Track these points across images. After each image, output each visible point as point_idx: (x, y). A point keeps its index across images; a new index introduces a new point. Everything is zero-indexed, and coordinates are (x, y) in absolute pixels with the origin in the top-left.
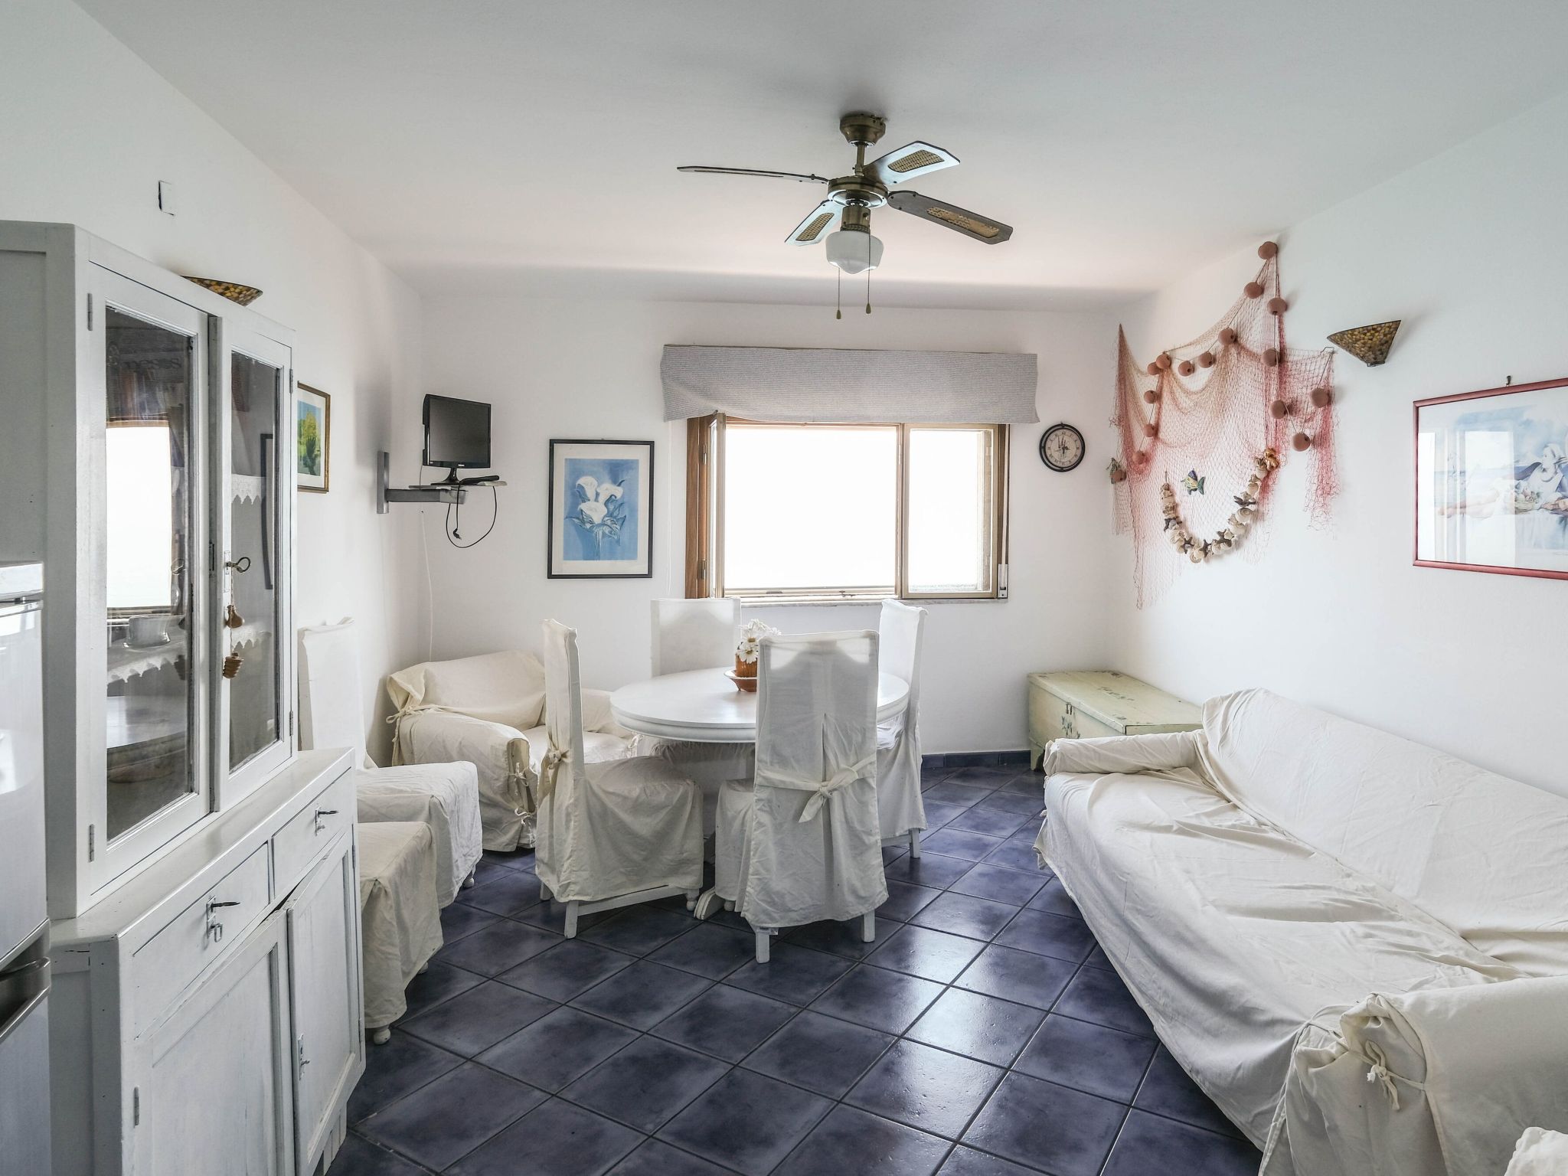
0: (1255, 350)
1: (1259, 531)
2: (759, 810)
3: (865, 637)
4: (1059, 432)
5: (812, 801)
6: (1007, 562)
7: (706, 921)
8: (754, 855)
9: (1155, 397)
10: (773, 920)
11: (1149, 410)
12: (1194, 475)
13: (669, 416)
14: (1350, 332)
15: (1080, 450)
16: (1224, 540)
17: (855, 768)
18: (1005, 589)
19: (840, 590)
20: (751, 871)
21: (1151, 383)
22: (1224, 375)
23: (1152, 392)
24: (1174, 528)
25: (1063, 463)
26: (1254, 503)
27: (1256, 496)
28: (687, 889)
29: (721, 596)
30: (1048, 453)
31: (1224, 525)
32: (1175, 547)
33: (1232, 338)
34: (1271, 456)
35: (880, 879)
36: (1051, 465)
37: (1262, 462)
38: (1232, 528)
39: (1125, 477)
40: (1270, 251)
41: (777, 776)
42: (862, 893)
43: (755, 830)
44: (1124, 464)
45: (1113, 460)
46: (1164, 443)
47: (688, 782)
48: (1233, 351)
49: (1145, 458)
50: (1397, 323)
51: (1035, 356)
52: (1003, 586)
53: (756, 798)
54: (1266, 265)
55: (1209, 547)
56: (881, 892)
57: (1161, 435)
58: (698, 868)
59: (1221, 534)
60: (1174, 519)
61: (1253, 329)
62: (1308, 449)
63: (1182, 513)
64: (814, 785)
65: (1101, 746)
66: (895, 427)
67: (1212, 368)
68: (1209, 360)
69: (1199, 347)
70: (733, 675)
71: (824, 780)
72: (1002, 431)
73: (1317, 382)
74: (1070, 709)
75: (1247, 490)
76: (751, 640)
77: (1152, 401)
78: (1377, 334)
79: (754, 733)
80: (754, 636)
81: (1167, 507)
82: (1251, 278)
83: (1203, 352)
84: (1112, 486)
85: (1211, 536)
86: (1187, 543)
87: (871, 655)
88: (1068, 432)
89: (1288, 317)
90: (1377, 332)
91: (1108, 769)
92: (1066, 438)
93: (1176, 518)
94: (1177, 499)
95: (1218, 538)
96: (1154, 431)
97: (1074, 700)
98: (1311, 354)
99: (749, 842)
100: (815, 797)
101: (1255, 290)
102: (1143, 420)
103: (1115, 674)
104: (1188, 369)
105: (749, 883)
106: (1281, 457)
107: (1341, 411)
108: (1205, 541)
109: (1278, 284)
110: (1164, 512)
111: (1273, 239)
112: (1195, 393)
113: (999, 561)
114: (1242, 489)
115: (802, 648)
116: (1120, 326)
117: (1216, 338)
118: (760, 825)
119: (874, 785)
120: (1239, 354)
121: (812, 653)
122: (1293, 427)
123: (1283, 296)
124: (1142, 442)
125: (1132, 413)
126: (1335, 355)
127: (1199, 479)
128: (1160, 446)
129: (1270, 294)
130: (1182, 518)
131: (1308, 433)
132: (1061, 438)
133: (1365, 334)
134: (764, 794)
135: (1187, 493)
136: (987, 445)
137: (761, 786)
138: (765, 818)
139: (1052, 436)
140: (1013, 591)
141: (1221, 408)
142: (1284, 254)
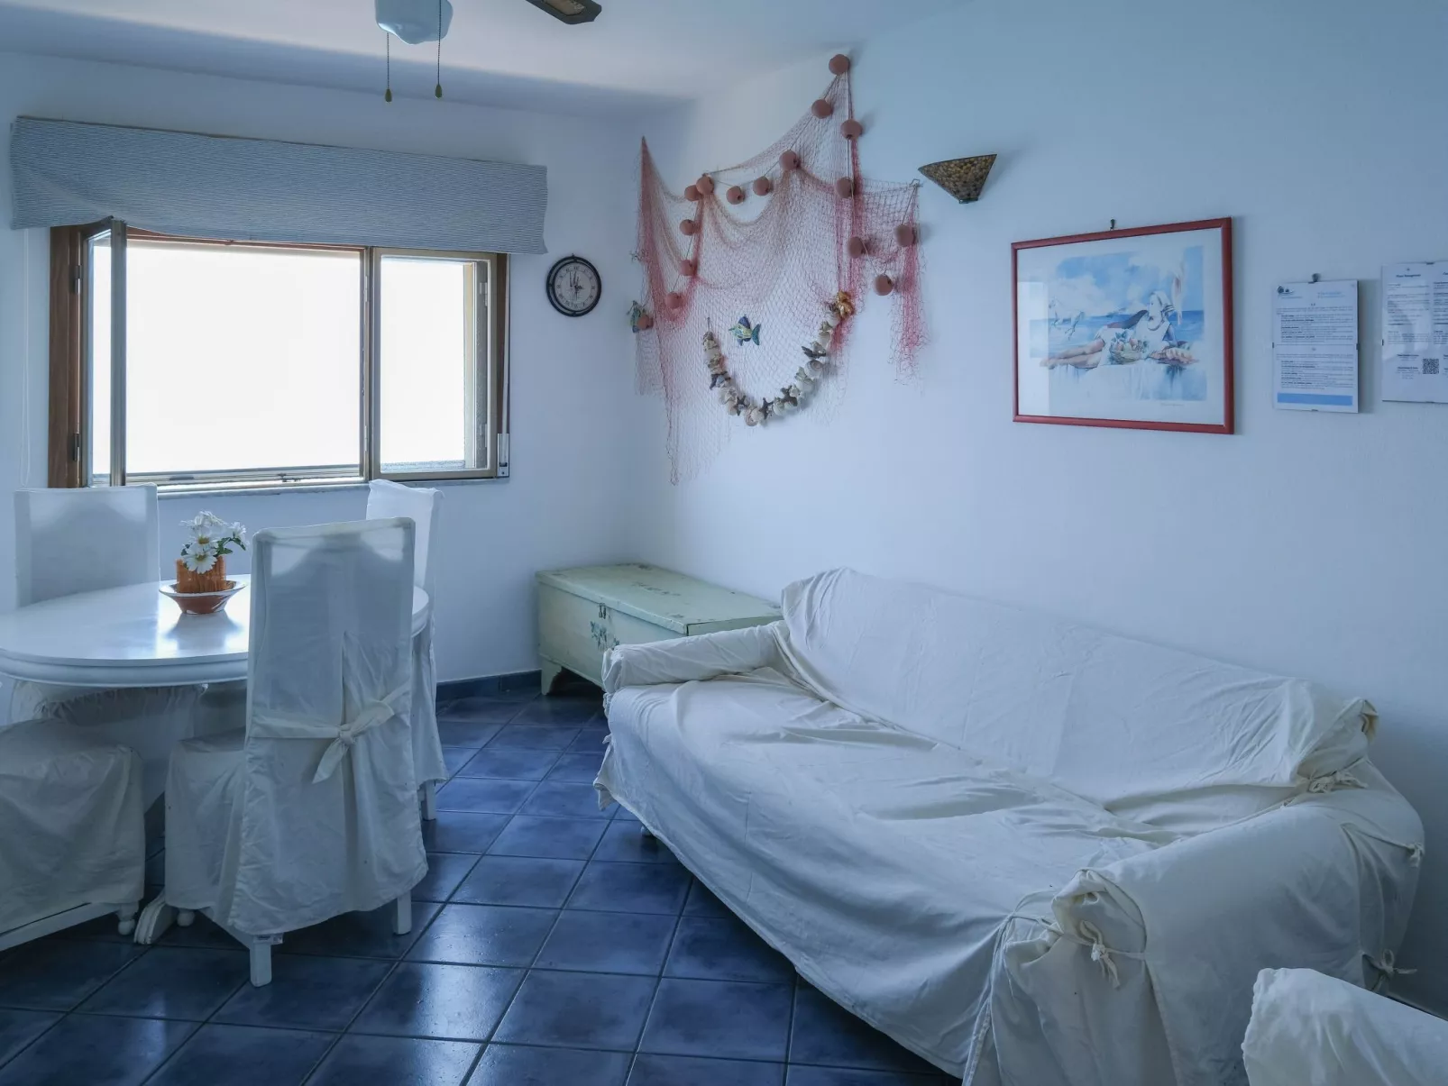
0: (823, 179)
1: (830, 388)
2: (255, 772)
3: (397, 526)
4: (571, 267)
5: (329, 752)
6: (508, 432)
7: (153, 945)
8: (247, 836)
9: (693, 228)
10: (277, 923)
11: (685, 245)
12: (745, 322)
13: (20, 222)
14: (946, 164)
15: (596, 289)
16: (789, 398)
17: (386, 701)
18: (506, 465)
19: (280, 472)
20: (242, 859)
21: (689, 210)
22: (785, 204)
23: (689, 221)
24: (722, 385)
25: (576, 306)
26: (824, 355)
27: (827, 347)
28: (120, 905)
29: (119, 481)
30: (558, 292)
31: (789, 380)
32: (725, 408)
33: (794, 163)
34: (845, 301)
35: (418, 848)
36: (563, 310)
37: (834, 308)
38: (798, 384)
39: (652, 325)
40: (842, 65)
41: (280, 722)
42: (396, 869)
43: (250, 801)
44: (650, 308)
45: (635, 303)
46: (705, 283)
47: (123, 749)
48: (795, 177)
49: (679, 301)
50: (993, 157)
51: (543, 170)
52: (503, 462)
53: (250, 756)
54: (835, 82)
55: (770, 407)
56: (420, 864)
57: (701, 274)
58: (137, 872)
59: (786, 391)
60: (721, 375)
61: (820, 154)
62: (891, 293)
63: (731, 367)
64: (330, 730)
65: (671, 650)
66: (358, 253)
67: (768, 197)
68: (765, 186)
69: (750, 171)
70: (172, 591)
71: (344, 722)
72: (501, 262)
73: (902, 218)
74: (604, 611)
75: (818, 339)
76: (203, 541)
77: (690, 233)
78: (973, 168)
79: (244, 666)
80: (208, 535)
81: (712, 361)
82: (818, 94)
83: (756, 177)
84: (634, 336)
85: (772, 393)
86: (741, 403)
87: (405, 550)
88: (582, 267)
89: (864, 144)
90: (974, 165)
91: (680, 675)
92: (579, 275)
93: (724, 373)
94: (724, 350)
95: (782, 396)
96: (692, 268)
97: (610, 599)
98: (892, 187)
99: (238, 819)
100: (335, 745)
101: (824, 109)
102: (677, 253)
103: (642, 566)
104: (738, 196)
105: (239, 877)
106: (856, 302)
107: (928, 251)
108: (764, 399)
109: (850, 103)
110: (709, 366)
111: (845, 52)
112: (746, 225)
113: (500, 431)
114: (812, 338)
115: (315, 543)
116: (643, 139)
117: (777, 159)
118: (257, 793)
119: (408, 722)
120: (802, 181)
121: (328, 550)
122: (872, 269)
123: (857, 118)
124: (676, 281)
125: (660, 247)
126: (920, 189)
127: (753, 327)
128: (699, 287)
129: (841, 116)
130: (730, 374)
131: (890, 274)
132: (573, 273)
133: (961, 167)
134: (262, 750)
135: (737, 343)
136: (482, 278)
137: (256, 738)
138: (264, 783)
139: (563, 272)
140: (517, 469)
141: (781, 245)
142: (857, 71)
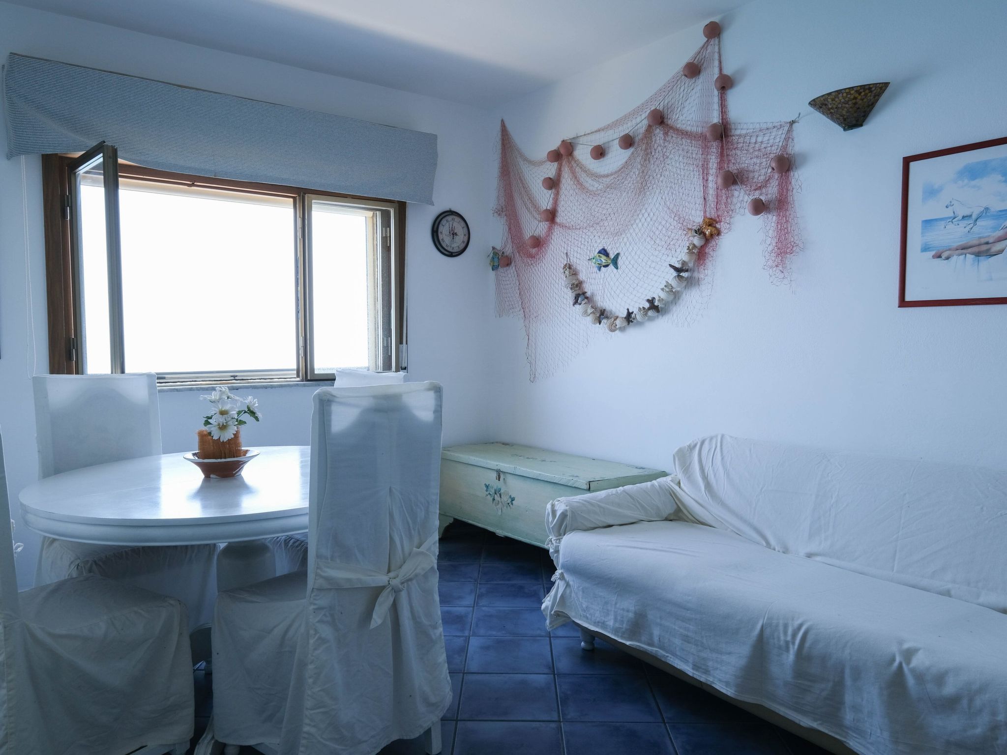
0: (689, 129)
1: (694, 296)
3: (429, 390)
4: (450, 218)
6: (406, 343)
9: (553, 184)
11: (545, 199)
12: (604, 252)
15: (467, 237)
16: (653, 307)
21: (550, 170)
23: (550, 178)
24: (583, 302)
26: (688, 270)
27: (691, 263)
31: (658, 293)
32: (590, 319)
33: (659, 119)
34: (710, 225)
37: (700, 232)
38: (663, 295)
39: (511, 263)
40: (714, 31)
44: (509, 250)
45: (494, 248)
46: (562, 226)
48: (658, 131)
49: (538, 243)
50: (885, 84)
55: (633, 316)
57: (558, 220)
59: (651, 301)
60: (580, 295)
61: (686, 108)
62: (765, 213)
63: (588, 289)
67: (631, 150)
68: (628, 142)
69: (616, 130)
70: (195, 458)
73: (776, 151)
75: (685, 258)
77: (550, 188)
81: (573, 284)
83: (622, 134)
84: (492, 274)
85: (637, 304)
86: (602, 315)
87: (435, 412)
88: (457, 219)
89: (735, 94)
90: (871, 91)
92: (455, 225)
93: (584, 293)
94: (582, 276)
95: (647, 305)
96: (551, 216)
98: (765, 126)
101: (693, 70)
102: (536, 207)
104: (600, 152)
106: (723, 225)
107: (802, 175)
108: (628, 310)
109: (720, 61)
110: (571, 289)
111: (718, 19)
112: (607, 176)
116: (502, 121)
120: (666, 134)
123: (728, 73)
124: (533, 226)
125: (519, 203)
127: (611, 255)
128: (557, 230)
129: (711, 73)
130: (588, 294)
131: (764, 198)
132: (451, 223)
135: (596, 269)
139: (444, 221)
141: (643, 188)
142: (728, 35)
